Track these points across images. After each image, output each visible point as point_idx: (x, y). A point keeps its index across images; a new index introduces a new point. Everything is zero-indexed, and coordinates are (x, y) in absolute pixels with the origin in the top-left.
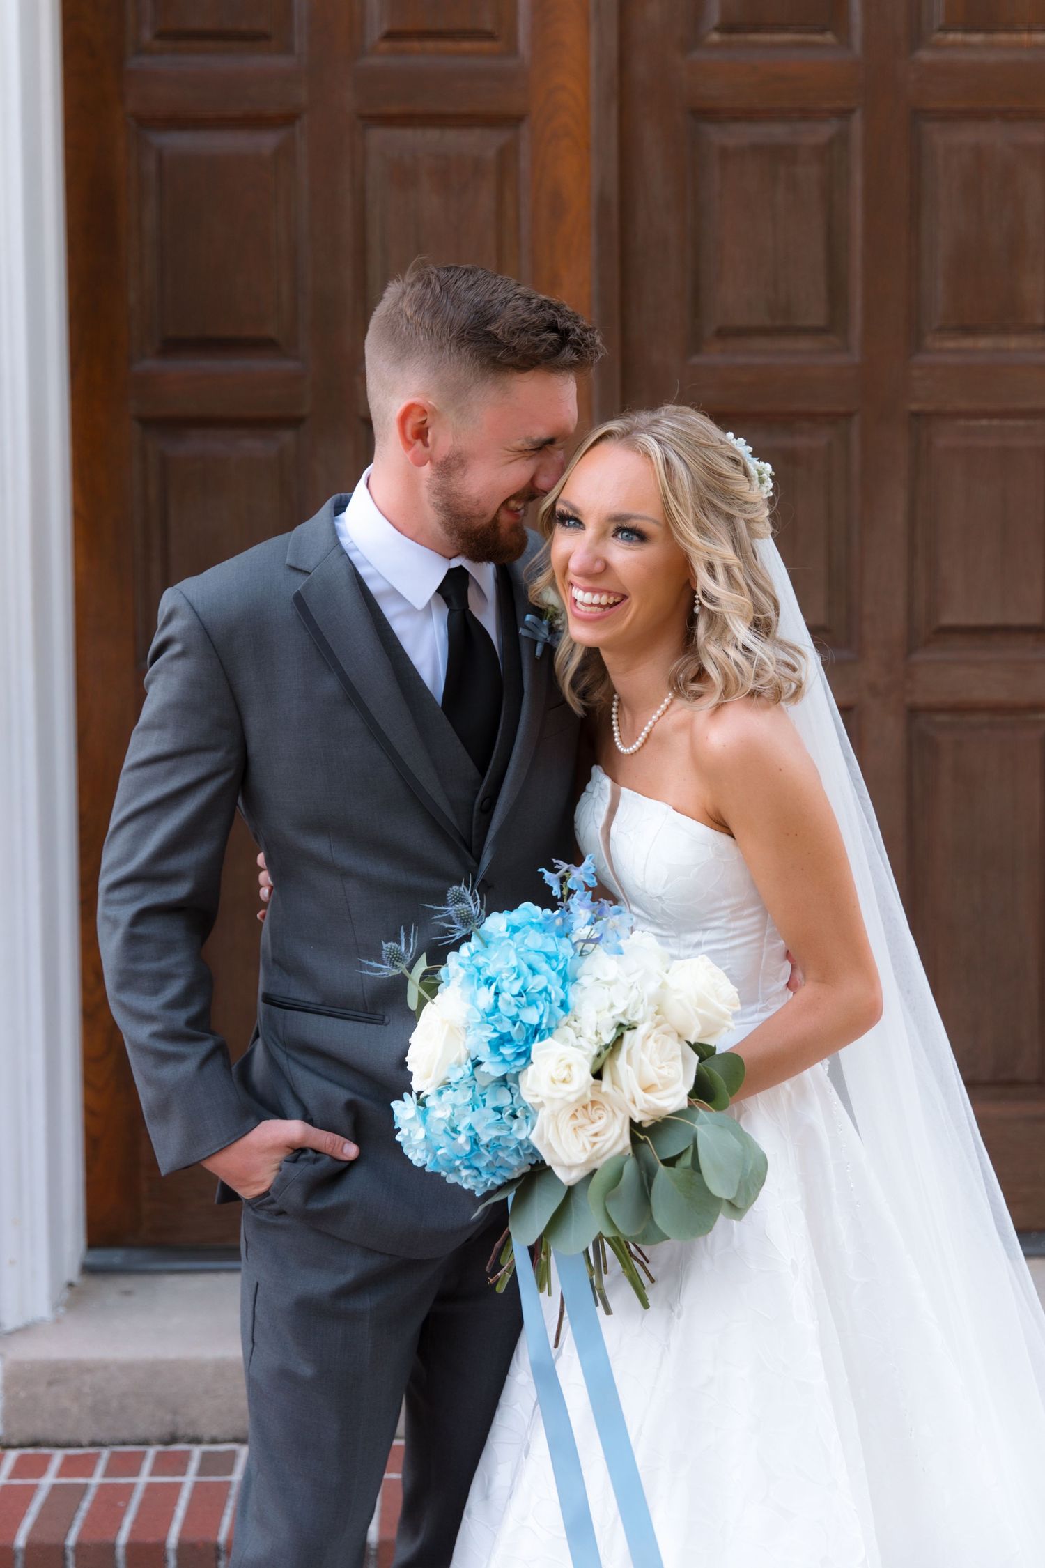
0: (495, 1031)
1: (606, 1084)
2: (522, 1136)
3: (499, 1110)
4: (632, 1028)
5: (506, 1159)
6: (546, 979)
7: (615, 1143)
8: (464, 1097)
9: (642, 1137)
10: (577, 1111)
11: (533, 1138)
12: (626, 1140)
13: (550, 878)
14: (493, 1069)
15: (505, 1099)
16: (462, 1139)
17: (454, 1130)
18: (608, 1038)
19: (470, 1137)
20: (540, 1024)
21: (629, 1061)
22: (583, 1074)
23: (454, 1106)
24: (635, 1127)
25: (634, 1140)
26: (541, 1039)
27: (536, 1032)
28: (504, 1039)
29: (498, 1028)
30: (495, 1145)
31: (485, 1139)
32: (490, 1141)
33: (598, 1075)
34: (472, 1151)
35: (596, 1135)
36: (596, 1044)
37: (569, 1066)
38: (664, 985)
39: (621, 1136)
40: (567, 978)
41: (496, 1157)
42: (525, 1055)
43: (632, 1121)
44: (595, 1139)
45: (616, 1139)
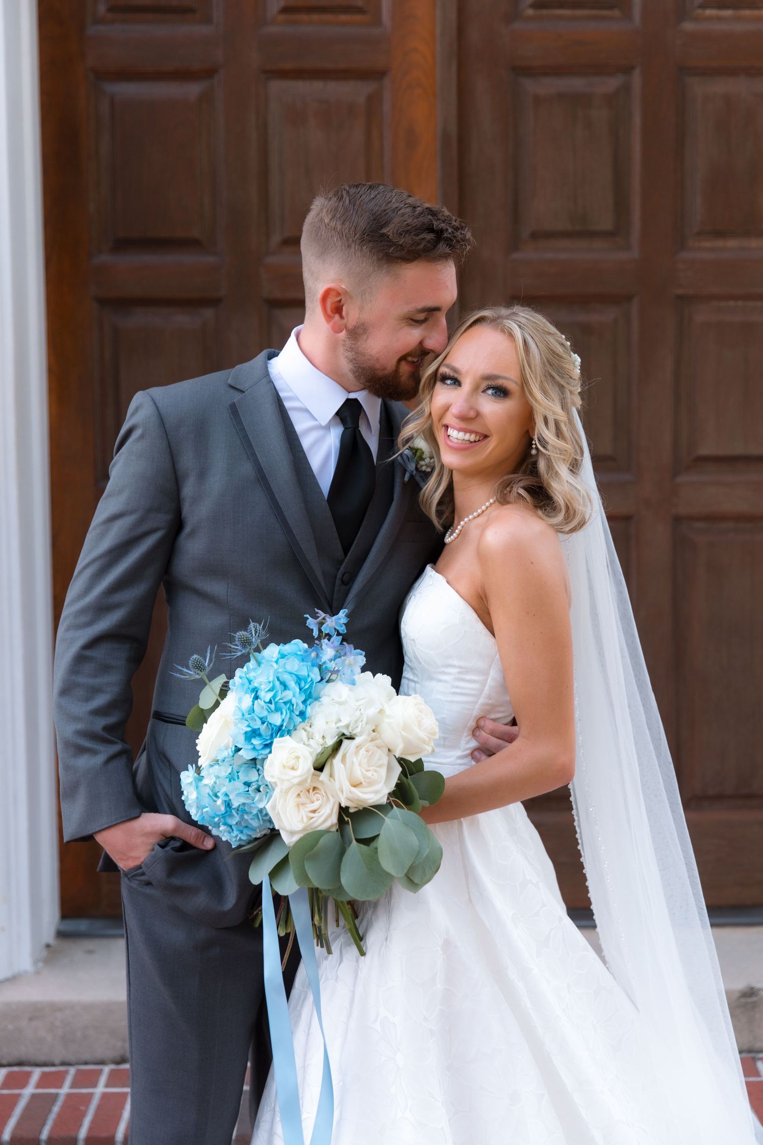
0: (248, 726)
1: (324, 776)
2: (261, 806)
3: (248, 784)
4: (351, 738)
5: (249, 821)
6: (293, 694)
7: (325, 821)
8: (224, 771)
9: (346, 819)
10: (302, 791)
11: (268, 807)
12: (334, 819)
13: (311, 623)
14: (246, 754)
15: (253, 776)
16: (219, 802)
17: (217, 796)
18: (331, 741)
19: (225, 801)
20: (282, 726)
21: (343, 760)
22: (307, 765)
23: (218, 777)
24: (343, 811)
25: (341, 821)
26: (282, 736)
27: (279, 731)
28: (255, 733)
29: (251, 725)
30: (242, 810)
31: (235, 804)
32: (239, 805)
33: (319, 768)
34: (226, 812)
35: (314, 811)
36: (322, 745)
37: (298, 758)
38: (381, 711)
39: (330, 815)
40: (310, 697)
41: (242, 817)
42: (268, 746)
43: (340, 807)
44: (312, 815)
45: (327, 818)
